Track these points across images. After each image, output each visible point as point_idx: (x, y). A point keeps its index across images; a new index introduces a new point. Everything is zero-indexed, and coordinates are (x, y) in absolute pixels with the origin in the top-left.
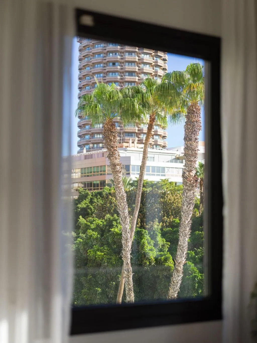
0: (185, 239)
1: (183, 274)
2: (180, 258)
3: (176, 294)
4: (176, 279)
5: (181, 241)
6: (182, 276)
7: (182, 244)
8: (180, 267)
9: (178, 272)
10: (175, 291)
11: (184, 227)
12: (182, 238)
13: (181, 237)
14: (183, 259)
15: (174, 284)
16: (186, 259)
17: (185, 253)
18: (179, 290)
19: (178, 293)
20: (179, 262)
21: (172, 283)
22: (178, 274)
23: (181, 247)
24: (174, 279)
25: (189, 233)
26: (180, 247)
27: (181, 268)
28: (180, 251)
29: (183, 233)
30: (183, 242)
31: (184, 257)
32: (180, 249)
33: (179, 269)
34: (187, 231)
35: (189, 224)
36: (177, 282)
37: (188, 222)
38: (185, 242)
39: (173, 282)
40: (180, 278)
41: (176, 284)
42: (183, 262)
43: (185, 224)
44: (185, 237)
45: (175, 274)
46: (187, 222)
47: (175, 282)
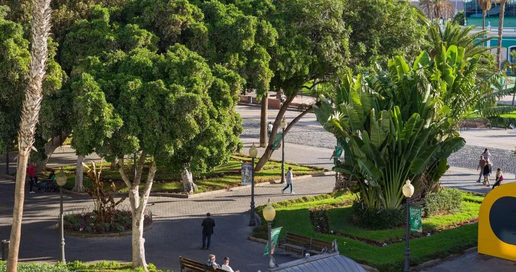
0: (41, 39)
1: (42, 96)
2: (35, 70)
3: (33, 128)
4: (31, 103)
5: (35, 43)
6: (41, 98)
7: (37, 47)
8: (37, 85)
9: (33, 93)
10: (30, 123)
11: (39, 20)
12: (37, 38)
13: (35, 36)
14: (41, 71)
15: (28, 112)
16: (45, 72)
17: (43, 61)
18: (38, 121)
19: (37, 126)
20: (33, 77)
21: (25, 110)
22: (33, 96)
23: (36, 52)
24: (28, 105)
25: (49, 29)
26: (34, 52)
27: (38, 87)
28: (35, 58)
29: (38, 29)
30: (38, 43)
31: (43, 69)
32: (34, 55)
33: (35, 87)
34: (45, 26)
35: (48, 14)
36: (33, 109)
37: (45, 11)
38: (42, 44)
39: (26, 108)
40: (38, 102)
41: (31, 111)
42: (41, 76)
43: (40, 14)
44: (42, 36)
45: (29, 96)
46: (43, 11)
47: (29, 108)
